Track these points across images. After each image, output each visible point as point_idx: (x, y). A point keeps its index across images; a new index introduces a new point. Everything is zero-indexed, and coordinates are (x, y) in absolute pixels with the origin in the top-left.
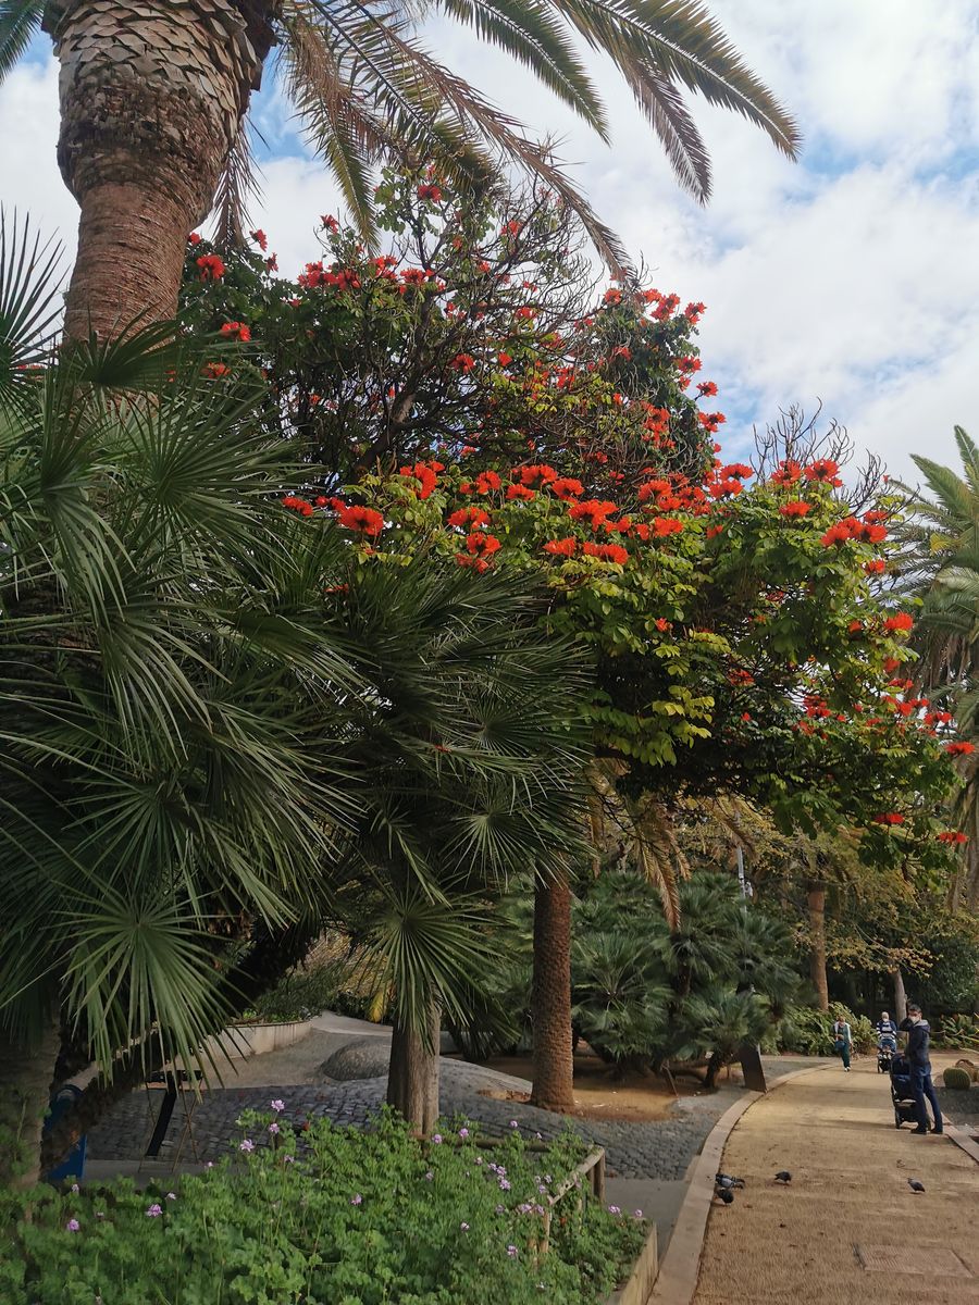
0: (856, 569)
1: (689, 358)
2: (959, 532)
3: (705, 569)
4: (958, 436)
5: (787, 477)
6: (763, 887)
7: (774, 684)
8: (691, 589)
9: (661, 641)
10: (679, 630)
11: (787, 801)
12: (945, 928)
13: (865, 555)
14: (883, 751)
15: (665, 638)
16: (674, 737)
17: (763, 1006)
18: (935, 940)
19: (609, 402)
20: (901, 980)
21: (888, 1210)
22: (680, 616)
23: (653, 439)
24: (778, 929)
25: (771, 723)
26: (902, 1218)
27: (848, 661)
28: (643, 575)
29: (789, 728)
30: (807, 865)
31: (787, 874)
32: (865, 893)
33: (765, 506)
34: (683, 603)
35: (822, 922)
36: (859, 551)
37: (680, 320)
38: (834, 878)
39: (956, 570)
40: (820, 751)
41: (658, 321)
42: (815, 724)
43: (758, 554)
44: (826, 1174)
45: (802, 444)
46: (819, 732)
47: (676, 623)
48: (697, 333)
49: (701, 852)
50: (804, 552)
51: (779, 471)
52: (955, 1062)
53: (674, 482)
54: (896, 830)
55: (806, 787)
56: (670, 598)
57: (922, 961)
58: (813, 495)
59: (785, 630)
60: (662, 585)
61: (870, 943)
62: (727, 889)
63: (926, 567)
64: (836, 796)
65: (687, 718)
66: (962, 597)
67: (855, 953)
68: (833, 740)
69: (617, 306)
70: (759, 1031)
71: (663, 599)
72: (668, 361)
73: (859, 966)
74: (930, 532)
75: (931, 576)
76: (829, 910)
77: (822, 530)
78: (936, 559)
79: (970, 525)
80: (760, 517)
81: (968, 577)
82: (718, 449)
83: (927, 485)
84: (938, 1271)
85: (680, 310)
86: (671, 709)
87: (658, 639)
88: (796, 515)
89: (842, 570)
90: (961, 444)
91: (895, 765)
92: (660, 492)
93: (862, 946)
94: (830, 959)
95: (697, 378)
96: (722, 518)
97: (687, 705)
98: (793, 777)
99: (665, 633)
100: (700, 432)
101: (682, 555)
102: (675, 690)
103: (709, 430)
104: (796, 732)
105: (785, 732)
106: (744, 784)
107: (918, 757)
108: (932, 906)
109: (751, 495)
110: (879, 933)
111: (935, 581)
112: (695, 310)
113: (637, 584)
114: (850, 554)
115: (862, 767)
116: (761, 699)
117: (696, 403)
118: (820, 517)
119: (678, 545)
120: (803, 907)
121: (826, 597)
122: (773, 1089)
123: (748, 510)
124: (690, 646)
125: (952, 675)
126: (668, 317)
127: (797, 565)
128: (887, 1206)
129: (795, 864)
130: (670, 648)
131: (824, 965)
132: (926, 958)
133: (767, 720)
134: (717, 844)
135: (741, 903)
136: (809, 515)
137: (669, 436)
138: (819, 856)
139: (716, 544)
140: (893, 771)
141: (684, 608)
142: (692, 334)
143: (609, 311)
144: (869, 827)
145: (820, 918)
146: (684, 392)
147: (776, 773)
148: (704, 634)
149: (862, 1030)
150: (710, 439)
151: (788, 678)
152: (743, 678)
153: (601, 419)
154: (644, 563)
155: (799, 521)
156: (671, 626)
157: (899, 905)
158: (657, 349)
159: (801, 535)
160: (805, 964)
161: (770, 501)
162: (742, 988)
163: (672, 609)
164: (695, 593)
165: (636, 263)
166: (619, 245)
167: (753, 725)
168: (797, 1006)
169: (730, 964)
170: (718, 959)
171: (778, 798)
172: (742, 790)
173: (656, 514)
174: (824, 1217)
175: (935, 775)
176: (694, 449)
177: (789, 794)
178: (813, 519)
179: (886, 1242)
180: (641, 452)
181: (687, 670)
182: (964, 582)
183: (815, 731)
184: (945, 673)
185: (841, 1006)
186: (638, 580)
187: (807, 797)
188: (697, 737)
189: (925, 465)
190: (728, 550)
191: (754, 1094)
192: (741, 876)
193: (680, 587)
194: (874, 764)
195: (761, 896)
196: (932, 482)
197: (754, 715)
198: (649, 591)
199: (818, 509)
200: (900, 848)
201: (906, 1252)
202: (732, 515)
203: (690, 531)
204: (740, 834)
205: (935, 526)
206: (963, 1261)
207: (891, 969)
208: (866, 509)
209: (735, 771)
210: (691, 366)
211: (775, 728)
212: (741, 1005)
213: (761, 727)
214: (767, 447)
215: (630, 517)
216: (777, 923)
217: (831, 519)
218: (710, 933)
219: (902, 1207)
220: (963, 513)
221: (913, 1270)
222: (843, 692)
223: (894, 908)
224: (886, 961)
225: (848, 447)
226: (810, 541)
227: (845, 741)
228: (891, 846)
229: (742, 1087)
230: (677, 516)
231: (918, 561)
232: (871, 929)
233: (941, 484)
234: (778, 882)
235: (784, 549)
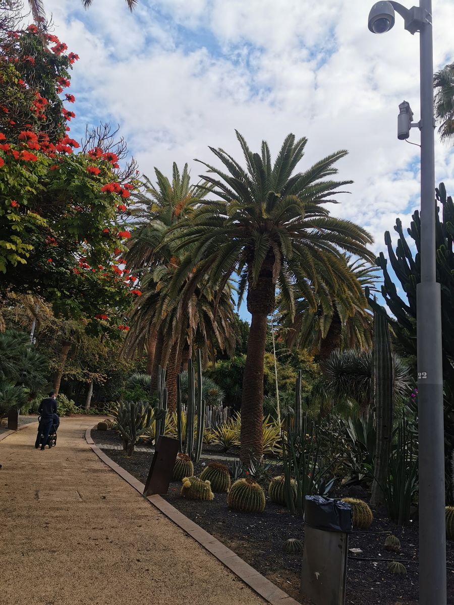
0: (113, 206)
1: (65, 79)
2: (164, 206)
3: (45, 184)
4: (174, 167)
5: (95, 155)
6: (42, 341)
7: (67, 248)
8: (34, 191)
9: (12, 211)
10: (22, 209)
11: (59, 302)
12: (115, 367)
13: (118, 202)
14: (106, 288)
15: (16, 211)
16: (8, 260)
17: (26, 393)
18: (110, 371)
19: (16, 82)
20: (92, 386)
21: (56, 477)
22: (25, 202)
23: (36, 111)
24: (44, 359)
25: (61, 266)
26: (61, 480)
27: (101, 245)
28: (10, 176)
29: (69, 270)
30: (65, 334)
31: (55, 337)
32: (87, 349)
33: (81, 164)
34: (29, 197)
35: (65, 359)
36: (116, 199)
37: (64, 58)
38: (75, 341)
39: (158, 222)
40: (80, 283)
41: (54, 53)
42: (82, 271)
43: (71, 185)
44: (34, 464)
45: (106, 143)
46: (82, 274)
47: (22, 205)
48: (72, 68)
49: (15, 321)
50: (93, 191)
51: (93, 150)
52: (104, 420)
53: (41, 137)
54: (104, 322)
55: (69, 297)
56: (22, 192)
57: (102, 379)
58: (104, 167)
59: (75, 224)
60: (20, 185)
61: (83, 370)
62: (24, 339)
63: (147, 217)
64: (82, 303)
65: (16, 252)
66: (157, 233)
67: (76, 373)
68: (87, 279)
69: (34, 34)
70: (21, 403)
71: (18, 191)
72: (54, 76)
73: (76, 379)
74: (153, 203)
75: (148, 221)
76: (70, 355)
77: (104, 184)
78: (152, 215)
79: (169, 205)
80: (77, 168)
81: (162, 226)
82: (68, 129)
83: (157, 183)
84: (69, 499)
85: (66, 53)
86: (9, 246)
87: (11, 210)
88: (93, 173)
89: (107, 205)
90: (174, 170)
91: (109, 295)
92: (31, 138)
93: (79, 370)
94: (64, 376)
95: (66, 90)
96: (59, 162)
97: (18, 246)
98: (65, 292)
99: (15, 208)
100: (61, 117)
101: (35, 174)
102: (15, 238)
103: (66, 119)
104: (72, 272)
105: (67, 271)
106: (42, 291)
107: (119, 293)
108: (113, 357)
109: (76, 156)
110: (89, 366)
111: (149, 224)
112: (74, 57)
113: (6, 179)
114: (112, 199)
115: (96, 293)
116: (59, 254)
117: (63, 102)
118: (104, 178)
119: (34, 168)
120: (58, 351)
121: (97, 214)
122: (21, 429)
123: (72, 163)
124: (27, 218)
125: (145, 264)
126: (59, 54)
127: (88, 196)
128: (56, 475)
129: (60, 333)
130: (16, 216)
131: (61, 377)
132: (104, 378)
133: (60, 264)
134: (24, 319)
135: (28, 347)
136: (99, 175)
137: (44, 113)
138: (71, 331)
139: (54, 173)
140: (108, 297)
141: (29, 200)
142: (69, 68)
143: (28, 35)
144: (92, 319)
145: (65, 357)
146: (58, 95)
147: (57, 288)
148: (35, 215)
149: (70, 406)
150: (65, 123)
151: (74, 247)
152: (52, 242)
153: (10, 90)
154: (12, 170)
155: (95, 176)
156: (19, 206)
157: (100, 356)
158: (49, 67)
159: (93, 183)
160: (52, 376)
161: (84, 163)
162: (19, 384)
163: (22, 198)
164: (35, 193)
165: (47, 17)
166: (41, 4)
167: (53, 265)
168: (43, 393)
169: (15, 373)
170: (10, 371)
171: (56, 300)
172: (40, 293)
173: (26, 149)
174: (27, 481)
175: (124, 302)
176: (56, 125)
177: (61, 299)
178: (101, 178)
179: (51, 489)
180: (27, 115)
181: (22, 229)
182: (160, 227)
183: (80, 273)
184: (143, 263)
185: (63, 395)
186: (7, 178)
187: (69, 302)
188: (19, 262)
189: (158, 173)
190: (59, 179)
191: (11, 431)
192: (32, 334)
193: (28, 188)
194: (101, 293)
195: (40, 345)
196: (159, 182)
197: (54, 260)
198: (12, 185)
199: (103, 174)
200: (103, 330)
201: (58, 493)
202: (64, 163)
203: (41, 163)
204: (35, 315)
205: (155, 201)
206: (80, 495)
207: (89, 381)
208: (126, 182)
209: (39, 284)
210: (66, 84)
211: (62, 268)
212: (15, 392)
213: (56, 266)
214: (91, 138)
215: (12, 146)
216: (44, 357)
217: (109, 181)
218: (9, 358)
219: (62, 475)
220: (168, 199)
221: (58, 499)
222: (95, 258)
223: (97, 356)
224: (88, 378)
225: (126, 152)
226: (96, 187)
227: (92, 281)
228: (99, 328)
229: (6, 428)
230: (36, 153)
231: (145, 214)
232: (85, 364)
233: (162, 184)
234: (50, 340)
235: (83, 187)
